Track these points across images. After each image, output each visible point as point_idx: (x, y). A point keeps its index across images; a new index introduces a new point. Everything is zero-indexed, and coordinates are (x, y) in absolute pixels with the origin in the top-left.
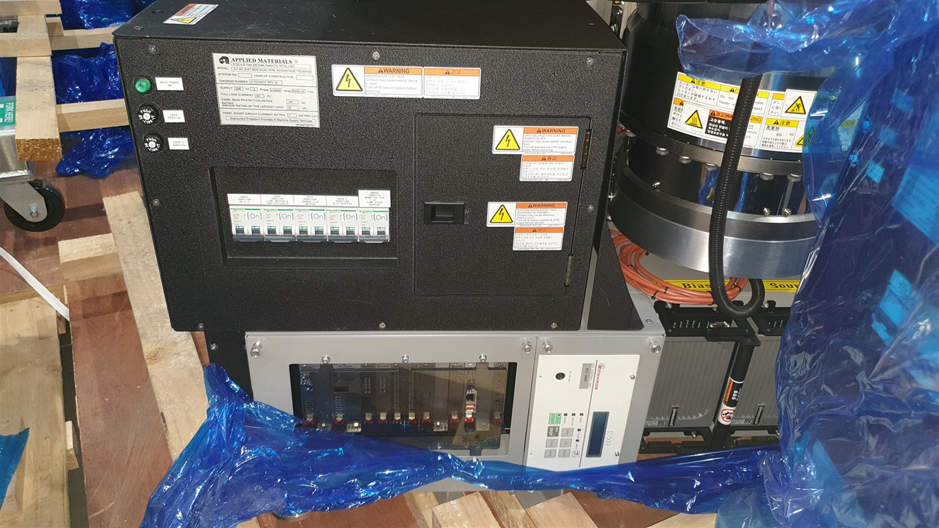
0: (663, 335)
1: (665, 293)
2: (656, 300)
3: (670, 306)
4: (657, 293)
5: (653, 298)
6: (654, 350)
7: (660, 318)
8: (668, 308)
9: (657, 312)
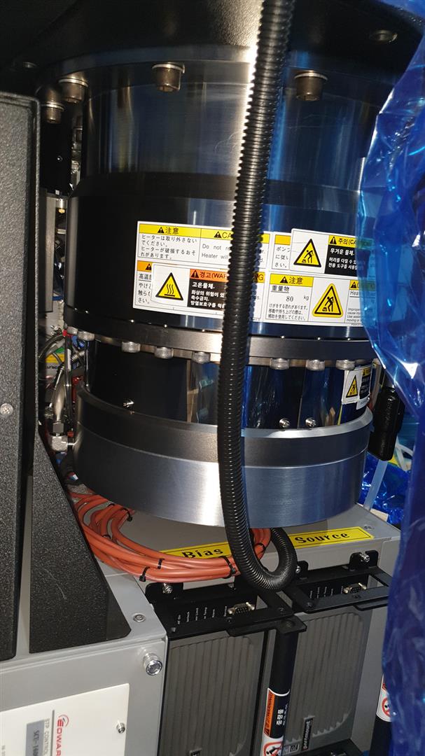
0: (164, 639)
1: (159, 568)
2: (148, 583)
3: (168, 589)
4: (148, 571)
5: (143, 579)
6: (151, 670)
7: (157, 611)
8: (166, 594)
9: (150, 603)
